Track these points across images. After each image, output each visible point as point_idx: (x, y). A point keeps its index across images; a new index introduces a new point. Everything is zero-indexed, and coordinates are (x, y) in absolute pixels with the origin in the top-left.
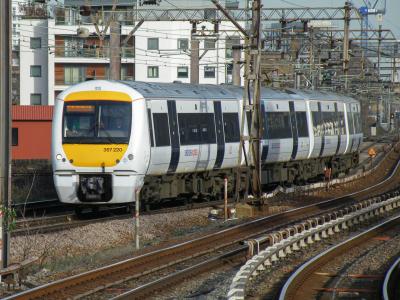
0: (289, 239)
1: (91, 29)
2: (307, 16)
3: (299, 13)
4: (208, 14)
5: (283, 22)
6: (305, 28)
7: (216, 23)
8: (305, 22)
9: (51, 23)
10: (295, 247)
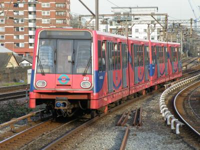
0: (178, 83)
1: (120, 27)
2: (180, 22)
3: (178, 21)
4: (152, 22)
5: (174, 24)
6: (180, 26)
7: (155, 24)
8: (180, 24)
9: (109, 25)
10: (180, 85)
